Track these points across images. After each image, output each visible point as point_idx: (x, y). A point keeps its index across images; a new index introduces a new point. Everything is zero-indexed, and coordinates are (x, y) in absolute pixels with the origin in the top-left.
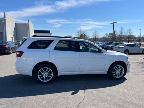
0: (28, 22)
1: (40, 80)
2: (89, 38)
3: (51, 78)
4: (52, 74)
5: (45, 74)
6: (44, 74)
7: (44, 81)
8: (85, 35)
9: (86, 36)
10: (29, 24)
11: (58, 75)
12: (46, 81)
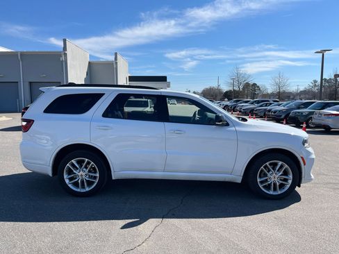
0: (116, 59)
1: (70, 186)
2: (265, 93)
3: (96, 184)
4: (98, 175)
5: (82, 174)
6: (79, 174)
7: (79, 190)
8: (255, 84)
9: (258, 87)
10: (116, 63)
11: (113, 178)
12: (83, 191)
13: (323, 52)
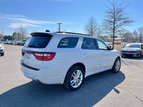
11: (85, 77)
13: (59, 24)
